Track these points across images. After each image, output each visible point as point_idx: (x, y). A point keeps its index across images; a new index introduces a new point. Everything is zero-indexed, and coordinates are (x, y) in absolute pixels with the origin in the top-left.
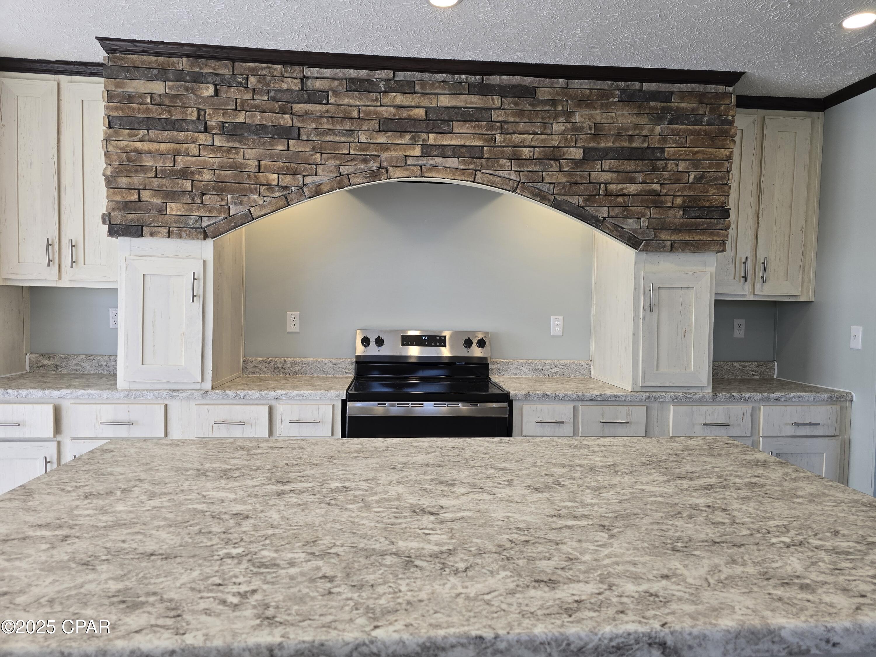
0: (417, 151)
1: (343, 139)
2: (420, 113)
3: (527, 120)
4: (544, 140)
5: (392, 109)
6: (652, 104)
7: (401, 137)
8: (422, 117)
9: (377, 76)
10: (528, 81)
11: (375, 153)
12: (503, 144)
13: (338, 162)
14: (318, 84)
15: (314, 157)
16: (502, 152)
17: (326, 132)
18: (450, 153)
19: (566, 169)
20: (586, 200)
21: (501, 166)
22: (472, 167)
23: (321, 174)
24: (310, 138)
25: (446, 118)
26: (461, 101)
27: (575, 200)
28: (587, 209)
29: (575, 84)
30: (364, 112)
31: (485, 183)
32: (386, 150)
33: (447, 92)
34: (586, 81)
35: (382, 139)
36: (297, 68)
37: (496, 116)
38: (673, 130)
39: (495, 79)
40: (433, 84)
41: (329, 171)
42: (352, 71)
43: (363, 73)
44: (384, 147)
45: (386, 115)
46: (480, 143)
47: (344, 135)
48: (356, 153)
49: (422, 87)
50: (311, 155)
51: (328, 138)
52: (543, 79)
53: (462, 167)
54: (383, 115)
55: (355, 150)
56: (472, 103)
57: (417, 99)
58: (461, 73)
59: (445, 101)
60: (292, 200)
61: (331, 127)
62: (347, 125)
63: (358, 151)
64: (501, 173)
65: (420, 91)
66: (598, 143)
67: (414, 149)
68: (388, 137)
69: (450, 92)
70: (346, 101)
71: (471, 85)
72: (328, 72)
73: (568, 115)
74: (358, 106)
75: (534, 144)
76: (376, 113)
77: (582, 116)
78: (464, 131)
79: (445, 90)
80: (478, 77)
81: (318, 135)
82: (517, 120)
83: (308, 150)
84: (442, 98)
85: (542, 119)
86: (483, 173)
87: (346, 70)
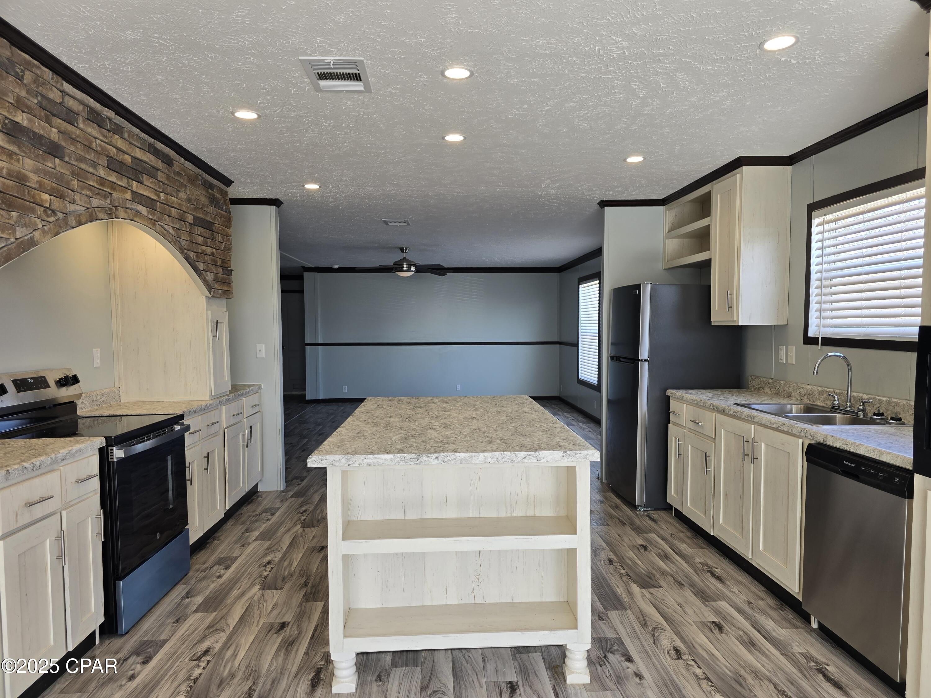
0: (128, 196)
1: (91, 170)
2: (128, 159)
3: (172, 185)
4: (179, 204)
5: (114, 149)
6: (210, 191)
7: (121, 180)
8: (130, 163)
9: (105, 113)
10: (171, 153)
11: (109, 191)
12: (165, 202)
13: (91, 194)
14: (71, 103)
15: (73, 182)
16: (165, 209)
17: (82, 159)
18: (144, 203)
19: (188, 230)
20: (197, 256)
21: (165, 220)
22: (155, 218)
23: (79, 202)
24: (71, 162)
25: (140, 170)
26: (147, 158)
27: (192, 255)
28: (196, 262)
29: (188, 164)
30: (100, 146)
31: (160, 233)
32: (114, 189)
33: (139, 146)
34: (190, 164)
35: (113, 178)
36: (60, 79)
37: (160, 175)
38: (217, 212)
39: (159, 146)
40: (133, 135)
41: (85, 202)
42: (92, 100)
43: (97, 106)
44: (113, 186)
45: (112, 155)
46: (155, 198)
47: (92, 166)
48: (98, 187)
49: (129, 136)
50: (72, 180)
51: (83, 166)
52: (177, 155)
53: (150, 217)
54: (110, 153)
55: (97, 183)
56: (151, 161)
57: (127, 146)
58: (145, 133)
59: (139, 154)
60: (60, 227)
61: (82, 154)
62: (91, 156)
63: (98, 185)
64: (166, 227)
65: (127, 138)
66: (197, 213)
67: (127, 193)
68: (116, 177)
69: (141, 147)
70: (90, 130)
71: (150, 144)
72: (79, 94)
73: (185, 186)
74: (96, 138)
75: (176, 206)
76: (107, 150)
77: (190, 190)
78: (149, 184)
79: (138, 143)
80: (153, 140)
81: (77, 160)
82: (169, 184)
83: (68, 173)
84: (137, 150)
85: (177, 186)
86: (159, 225)
87: (89, 98)
